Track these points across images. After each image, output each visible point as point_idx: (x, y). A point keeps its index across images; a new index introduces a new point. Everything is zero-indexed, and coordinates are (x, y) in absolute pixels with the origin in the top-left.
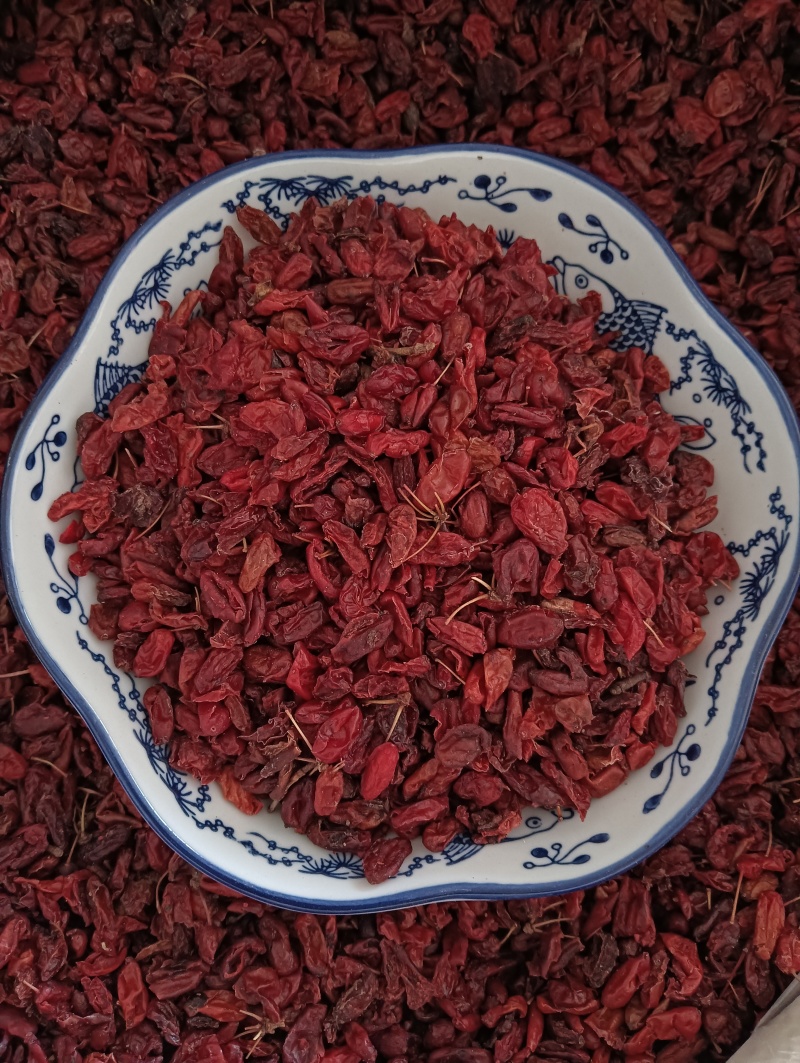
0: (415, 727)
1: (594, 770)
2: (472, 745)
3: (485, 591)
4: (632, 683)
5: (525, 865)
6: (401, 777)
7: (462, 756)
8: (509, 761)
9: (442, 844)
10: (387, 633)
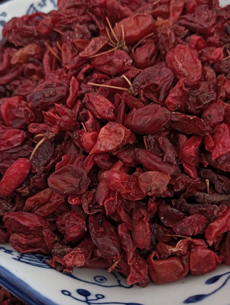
0: (51, 163)
1: (160, 255)
2: (75, 181)
3: (128, 86)
4: (216, 198)
5: (63, 292)
6: (26, 191)
7: (63, 185)
8: (95, 209)
9: (20, 245)
10: (59, 94)
